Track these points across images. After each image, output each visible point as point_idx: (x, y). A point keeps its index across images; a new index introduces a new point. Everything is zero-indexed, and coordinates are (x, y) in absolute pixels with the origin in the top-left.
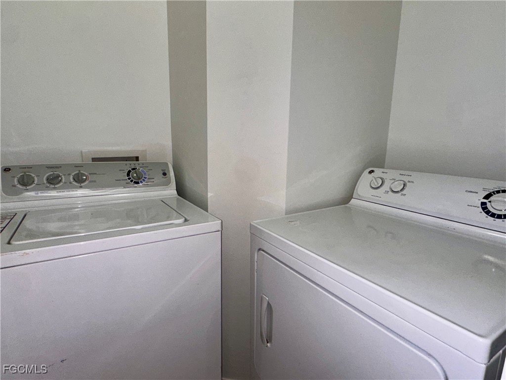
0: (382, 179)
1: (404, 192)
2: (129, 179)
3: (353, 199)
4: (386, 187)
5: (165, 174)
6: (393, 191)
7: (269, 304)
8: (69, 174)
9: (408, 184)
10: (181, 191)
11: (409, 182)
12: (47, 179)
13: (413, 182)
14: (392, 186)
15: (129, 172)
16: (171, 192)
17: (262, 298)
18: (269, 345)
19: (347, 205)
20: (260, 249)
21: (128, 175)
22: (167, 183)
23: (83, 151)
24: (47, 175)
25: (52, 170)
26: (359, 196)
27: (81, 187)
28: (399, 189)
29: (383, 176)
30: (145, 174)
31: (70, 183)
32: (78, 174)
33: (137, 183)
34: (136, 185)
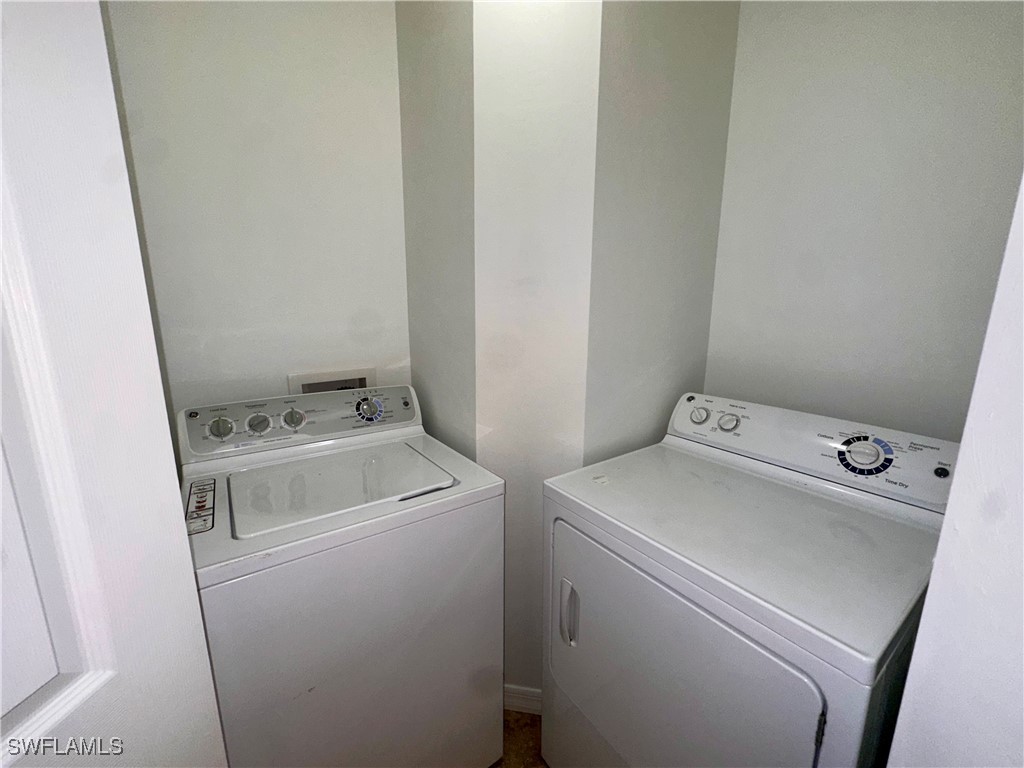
0: (706, 410)
1: (737, 431)
2: (360, 414)
3: (667, 436)
4: (712, 422)
5: (406, 404)
6: (722, 429)
7: (573, 591)
8: (279, 415)
9: (742, 420)
10: (429, 427)
11: (743, 417)
12: (250, 426)
13: (748, 418)
14: (721, 422)
15: (359, 404)
16: (416, 429)
17: (562, 583)
18: (572, 643)
19: (659, 444)
20: (556, 519)
21: (358, 409)
22: (411, 417)
23: (290, 375)
24: (248, 420)
25: (254, 410)
26: (676, 431)
27: (296, 432)
28: (731, 426)
29: (708, 406)
30: (380, 406)
31: (281, 427)
32: (291, 412)
33: (370, 419)
34: (369, 423)
